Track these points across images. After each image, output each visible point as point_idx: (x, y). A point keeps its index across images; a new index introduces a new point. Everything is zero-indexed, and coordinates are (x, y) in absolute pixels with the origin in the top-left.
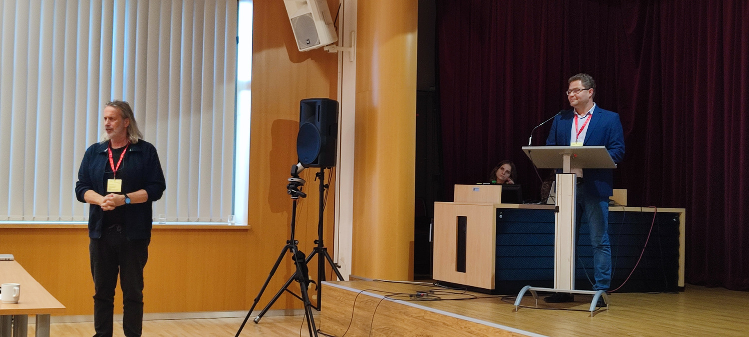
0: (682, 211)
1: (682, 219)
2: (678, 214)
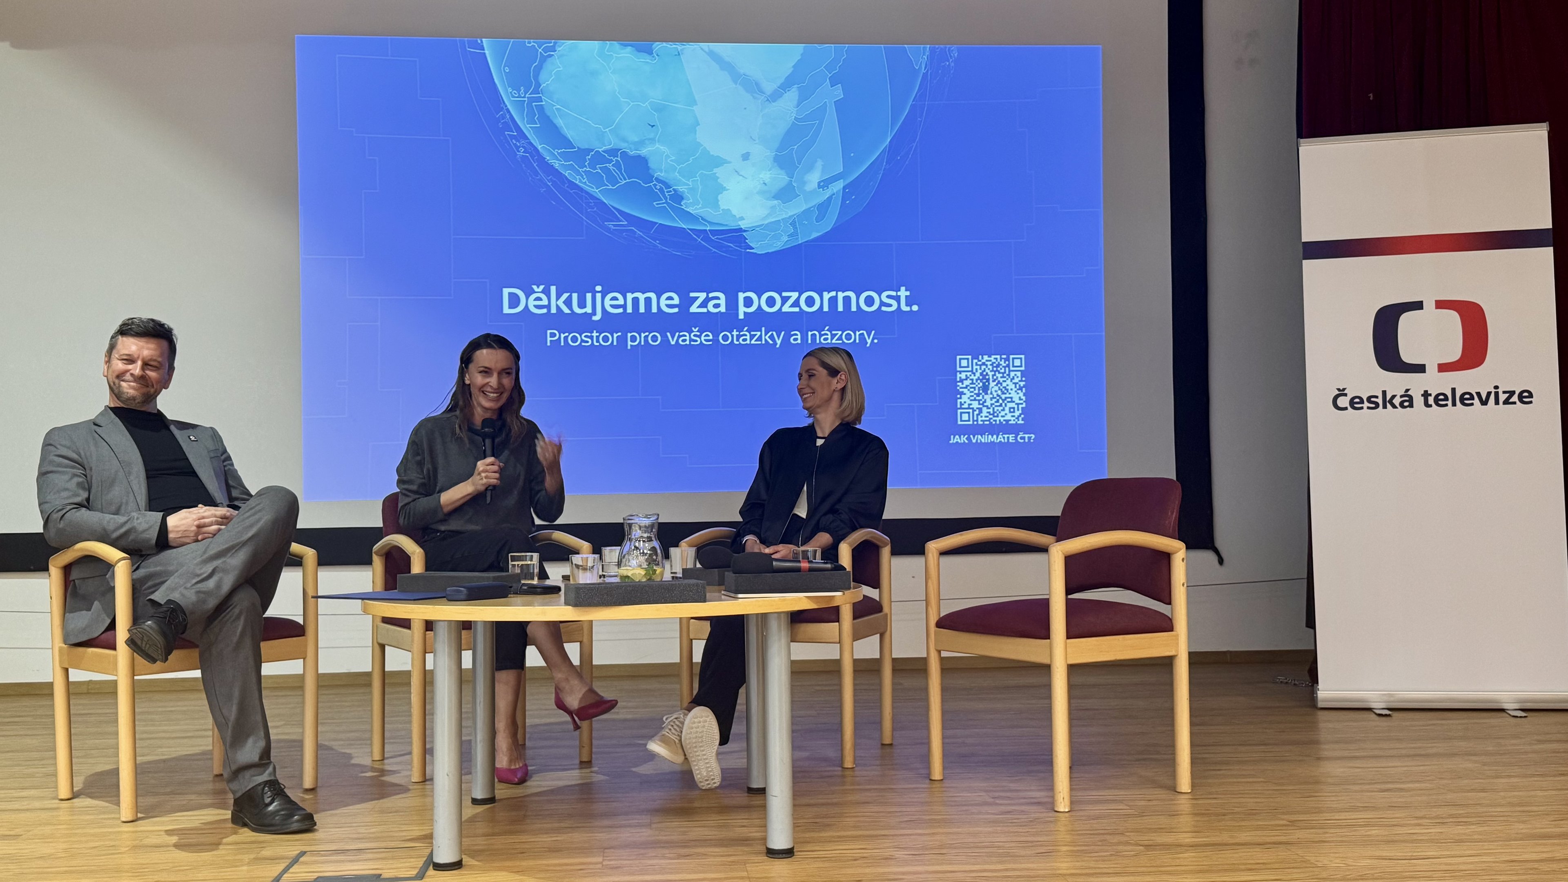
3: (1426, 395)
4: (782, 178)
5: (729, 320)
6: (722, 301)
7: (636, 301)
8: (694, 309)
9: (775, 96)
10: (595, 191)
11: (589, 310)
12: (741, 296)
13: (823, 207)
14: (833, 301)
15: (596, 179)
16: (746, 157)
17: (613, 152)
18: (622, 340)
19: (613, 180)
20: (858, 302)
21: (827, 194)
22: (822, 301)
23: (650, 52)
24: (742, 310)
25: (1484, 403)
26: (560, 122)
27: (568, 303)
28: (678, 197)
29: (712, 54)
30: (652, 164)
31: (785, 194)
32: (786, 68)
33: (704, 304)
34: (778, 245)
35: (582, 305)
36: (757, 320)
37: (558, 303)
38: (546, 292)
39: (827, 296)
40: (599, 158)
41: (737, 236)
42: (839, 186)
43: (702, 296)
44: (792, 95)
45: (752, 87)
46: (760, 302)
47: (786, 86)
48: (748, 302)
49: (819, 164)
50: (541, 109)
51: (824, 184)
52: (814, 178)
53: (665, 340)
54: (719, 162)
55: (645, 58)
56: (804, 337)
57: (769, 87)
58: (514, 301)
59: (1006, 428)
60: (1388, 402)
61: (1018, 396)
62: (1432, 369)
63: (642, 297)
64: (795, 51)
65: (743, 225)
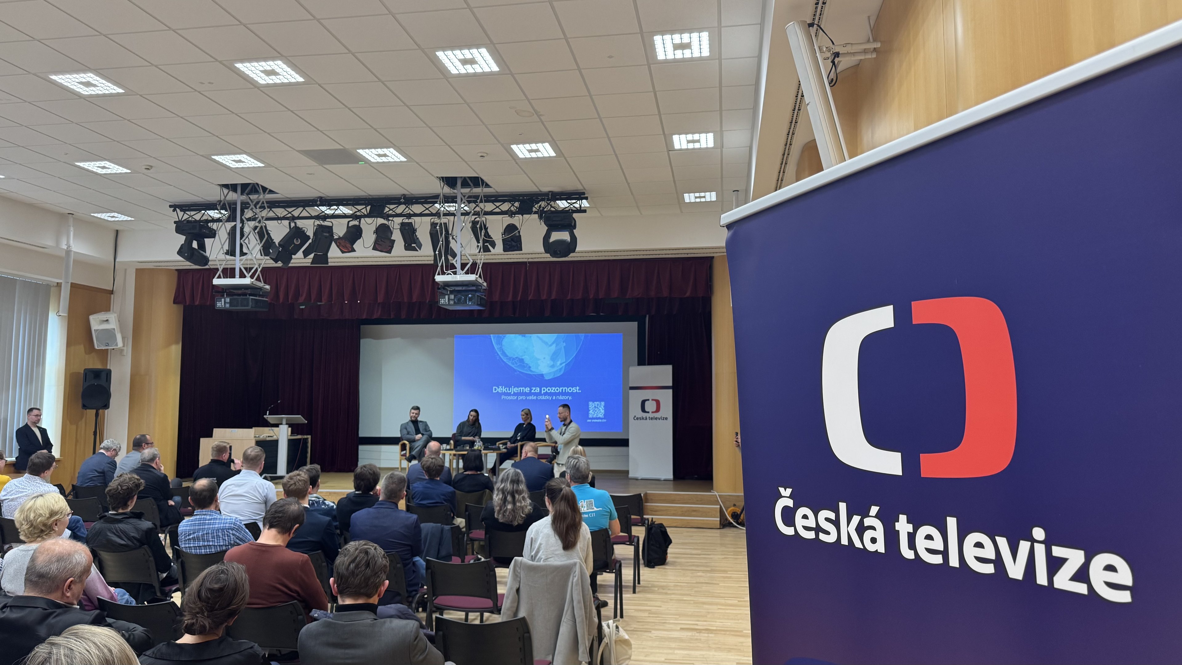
0: (309, 437)
1: (310, 440)
2: (307, 439)
3: (649, 417)
4: (552, 363)
5: (540, 394)
6: (539, 390)
7: (520, 389)
8: (533, 391)
9: (551, 345)
10: (513, 366)
11: (510, 391)
12: (543, 389)
13: (561, 369)
14: (562, 390)
15: (513, 364)
16: (544, 358)
17: (517, 358)
18: (517, 398)
19: (517, 364)
20: (568, 390)
21: (561, 367)
22: (560, 390)
23: (525, 336)
24: (543, 392)
25: (659, 419)
26: (506, 352)
27: (506, 390)
28: (530, 367)
29: (538, 337)
30: (525, 360)
31: (553, 366)
32: (553, 340)
33: (535, 390)
34: (551, 378)
35: (509, 390)
36: (546, 394)
37: (504, 390)
38: (502, 387)
39: (561, 388)
40: (514, 359)
41: (542, 375)
42: (564, 365)
43: (534, 388)
44: (554, 345)
45: (546, 343)
46: (546, 390)
47: (553, 343)
48: (544, 390)
49: (560, 360)
50: (502, 349)
51: (561, 364)
52: (559, 363)
53: (526, 398)
54: (539, 359)
55: (524, 338)
56: (556, 398)
57: (550, 344)
58: (495, 390)
59: (599, 418)
60: (643, 419)
61: (603, 411)
62: (650, 412)
63: (522, 389)
64: (555, 336)
65: (543, 373)
